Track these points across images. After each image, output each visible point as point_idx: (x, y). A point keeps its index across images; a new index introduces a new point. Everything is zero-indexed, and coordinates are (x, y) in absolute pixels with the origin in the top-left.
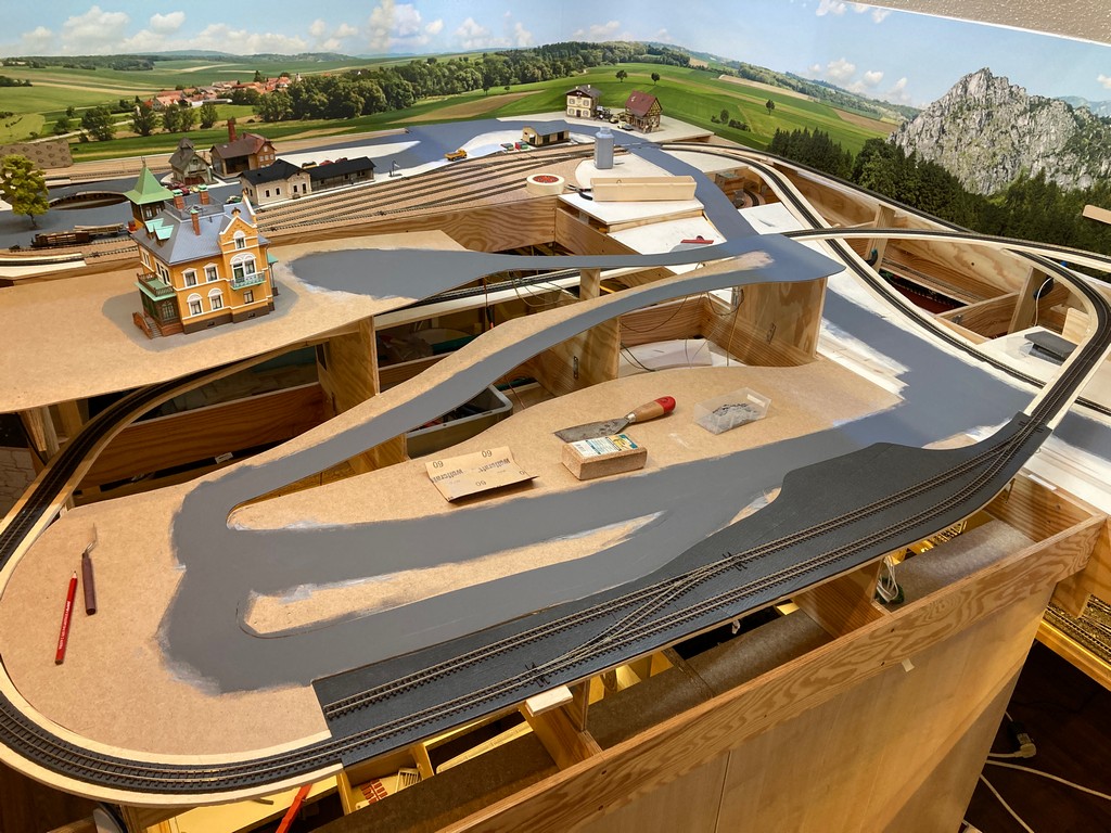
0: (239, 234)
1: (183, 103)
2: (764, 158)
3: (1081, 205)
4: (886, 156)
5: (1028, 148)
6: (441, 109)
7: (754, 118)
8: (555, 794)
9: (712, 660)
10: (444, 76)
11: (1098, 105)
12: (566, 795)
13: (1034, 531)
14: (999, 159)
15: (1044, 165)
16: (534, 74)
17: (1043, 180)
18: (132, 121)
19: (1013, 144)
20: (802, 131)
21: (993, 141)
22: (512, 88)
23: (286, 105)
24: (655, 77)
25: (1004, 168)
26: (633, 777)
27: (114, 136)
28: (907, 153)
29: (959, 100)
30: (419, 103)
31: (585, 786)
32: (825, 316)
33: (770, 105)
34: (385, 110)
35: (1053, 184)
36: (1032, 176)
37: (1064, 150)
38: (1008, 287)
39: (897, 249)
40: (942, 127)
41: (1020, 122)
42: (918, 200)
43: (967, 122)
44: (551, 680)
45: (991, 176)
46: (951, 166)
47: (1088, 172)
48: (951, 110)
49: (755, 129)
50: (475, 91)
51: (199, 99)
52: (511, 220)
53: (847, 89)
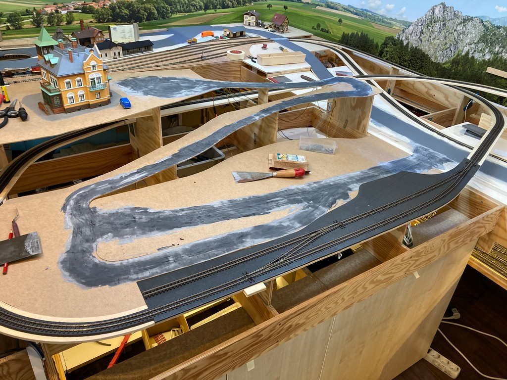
0: (93, 63)
1: (57, 11)
2: (337, 46)
3: (485, 67)
4: (395, 45)
5: (462, 40)
6: (184, 20)
7: (333, 27)
8: (257, 335)
9: (326, 273)
10: (186, 4)
11: (495, 20)
12: (262, 335)
13: (470, 214)
14: (448, 45)
15: (469, 48)
16: (228, 4)
17: (469, 55)
18: (32, 20)
19: (455, 38)
20: (355, 33)
21: (445, 37)
22: (218, 11)
23: (109, 15)
24: (285, 8)
25: (450, 50)
26: (293, 327)
27: (23, 27)
28: (405, 44)
29: (430, 17)
30: (173, 16)
31: (271, 331)
32: (371, 117)
33: (340, 21)
34: (157, 19)
35: (473, 57)
36: (463, 54)
37: (478, 41)
38: (450, 106)
39: (399, 89)
40: (422, 30)
41: (459, 28)
42: (409, 65)
43: (434, 28)
44: (255, 280)
45: (444, 54)
46: (426, 49)
47: (490, 52)
48: (426, 22)
49: (333, 32)
50: (200, 11)
51: (65, 10)
52: (220, 71)
53: (377, 13)
